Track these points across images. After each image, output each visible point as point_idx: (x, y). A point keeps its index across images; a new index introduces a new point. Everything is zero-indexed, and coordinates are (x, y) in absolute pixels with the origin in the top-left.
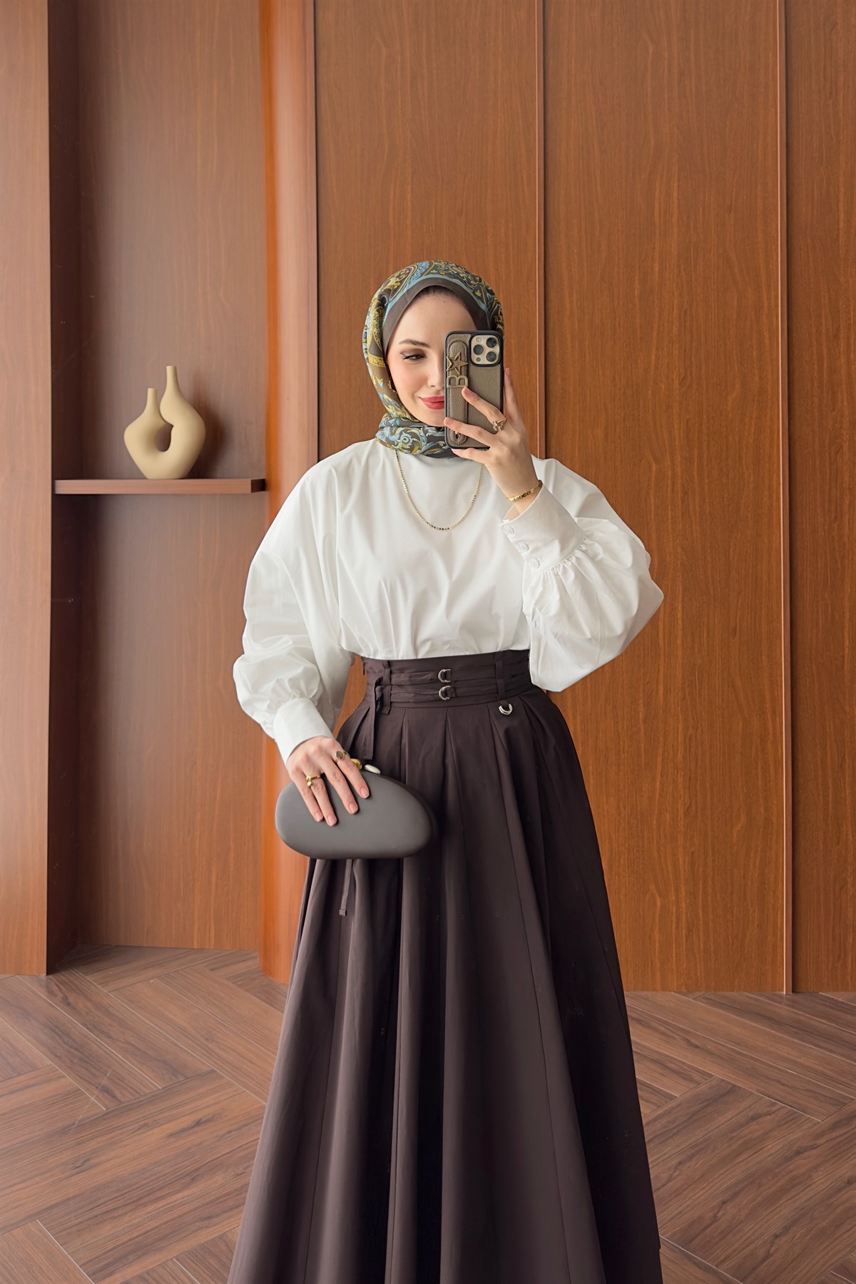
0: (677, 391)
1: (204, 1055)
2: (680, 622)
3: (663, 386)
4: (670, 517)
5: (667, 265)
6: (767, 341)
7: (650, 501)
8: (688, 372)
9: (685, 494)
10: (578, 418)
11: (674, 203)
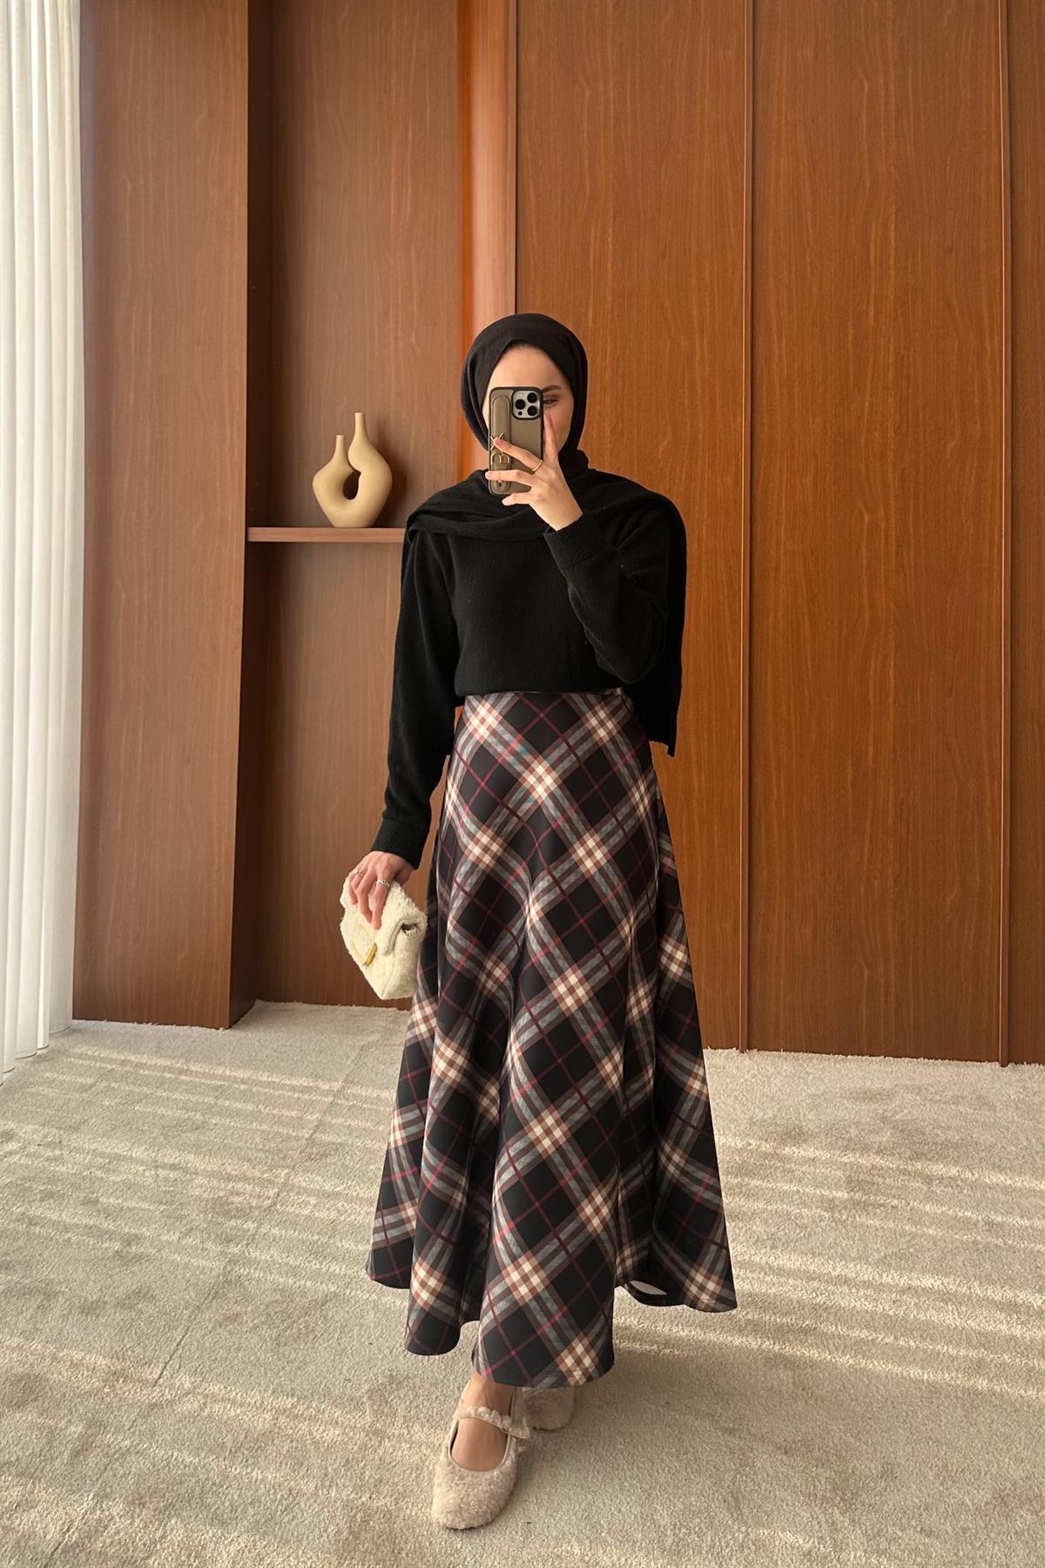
0: (892, 441)
2: (892, 680)
3: (877, 434)
5: (884, 309)
6: (990, 389)
7: (861, 554)
8: (905, 419)
9: (899, 547)
10: (785, 467)
11: (890, 244)
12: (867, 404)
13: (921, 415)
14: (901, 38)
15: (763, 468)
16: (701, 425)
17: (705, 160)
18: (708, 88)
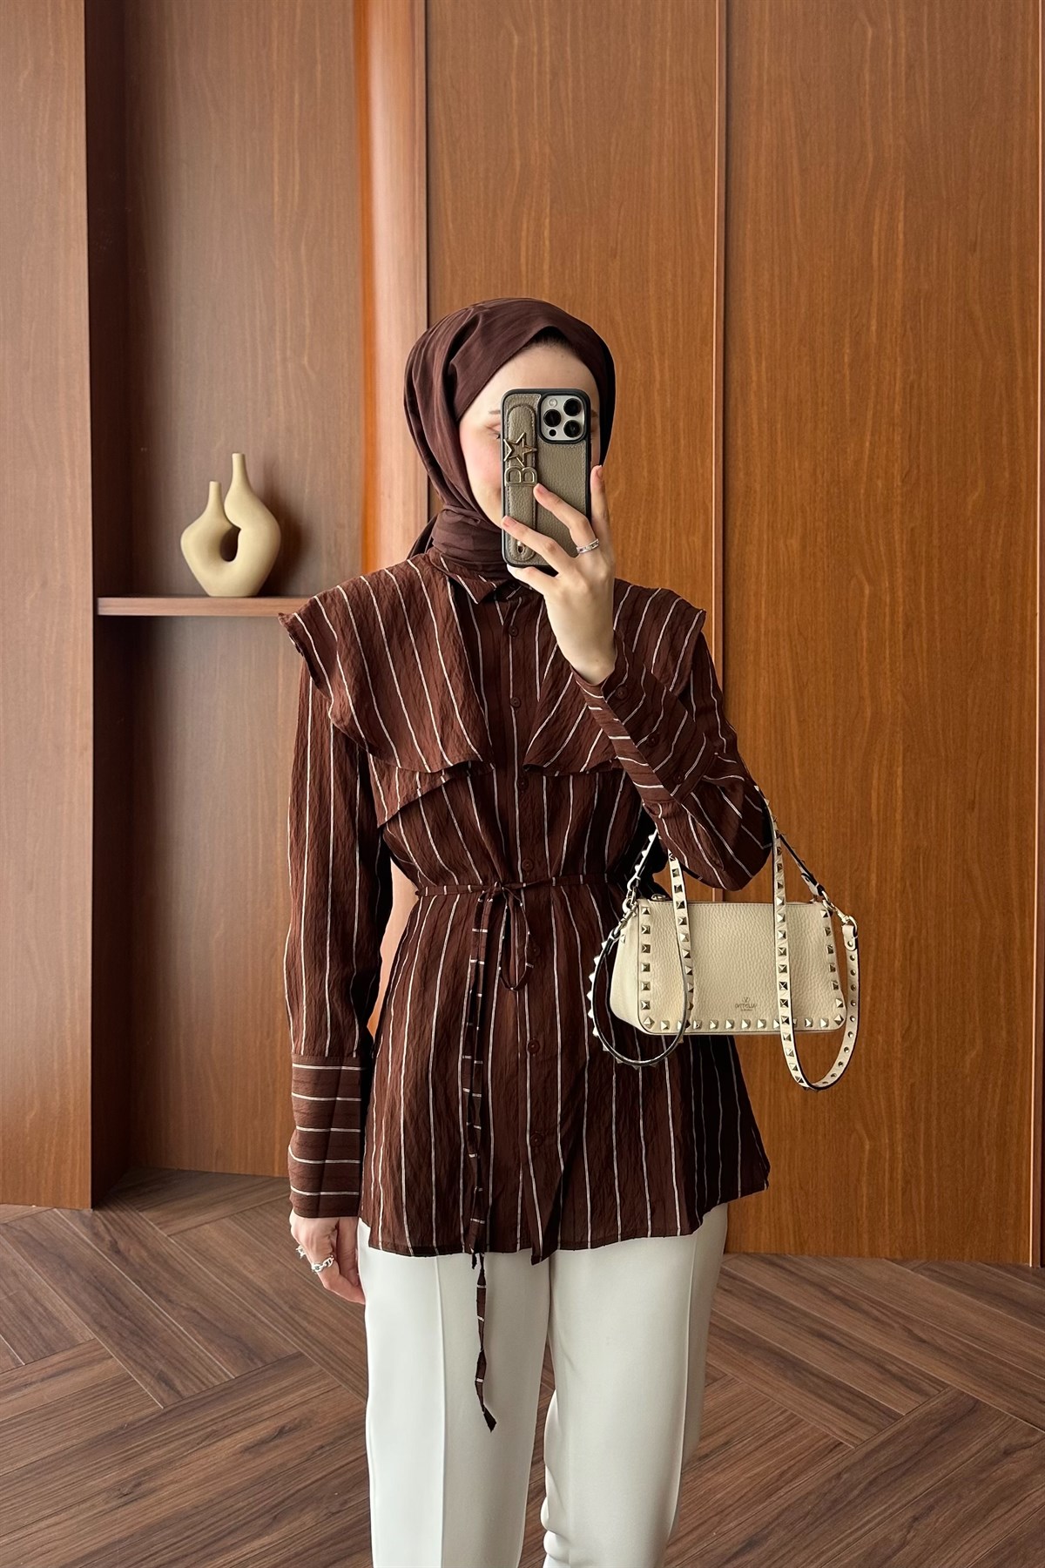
0: (899, 491)
1: (289, 1330)
2: (900, 792)
3: (880, 484)
4: (888, 656)
5: (889, 324)
6: (1022, 425)
7: (861, 635)
8: (915, 464)
9: (908, 626)
10: (766, 525)
11: (898, 239)
12: (867, 444)
13: (935, 459)
15: (738, 524)
16: (661, 470)
17: (666, 129)
18: (669, 34)
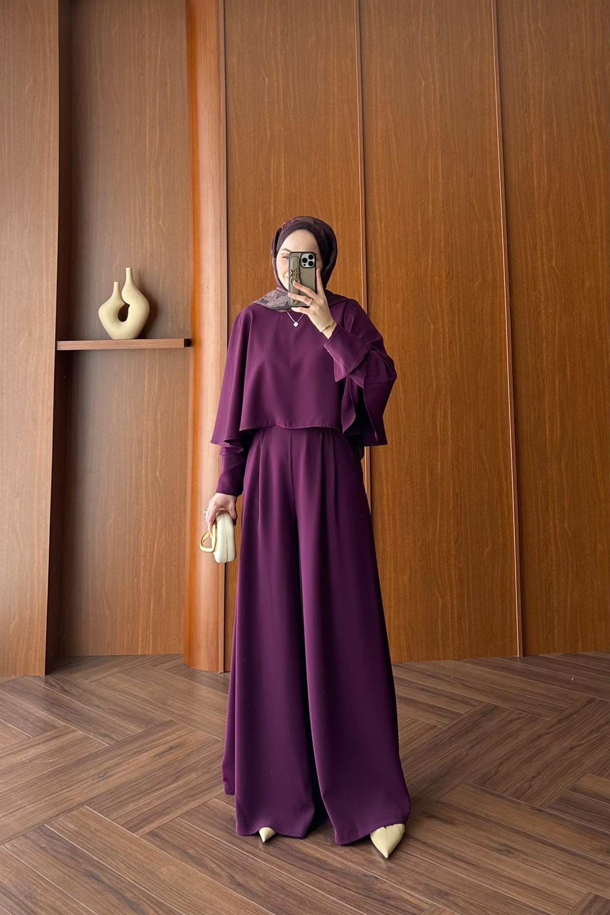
0: (444, 282)
1: (164, 713)
2: (450, 421)
3: (436, 278)
4: (442, 358)
5: (437, 207)
7: (430, 347)
8: (451, 270)
9: (451, 343)
10: (386, 298)
11: (439, 170)
12: (430, 260)
13: (459, 267)
14: (441, 56)
15: (374, 298)
17: (336, 121)
18: (336, 81)
